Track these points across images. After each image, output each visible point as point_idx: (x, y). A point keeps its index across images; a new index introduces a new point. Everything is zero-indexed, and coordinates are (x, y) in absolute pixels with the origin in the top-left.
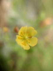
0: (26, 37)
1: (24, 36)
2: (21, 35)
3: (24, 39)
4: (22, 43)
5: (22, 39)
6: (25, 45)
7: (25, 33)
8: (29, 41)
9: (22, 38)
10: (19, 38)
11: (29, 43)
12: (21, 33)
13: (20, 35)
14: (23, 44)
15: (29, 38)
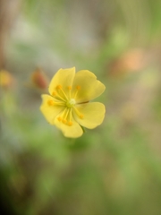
0: (73, 101)
1: (65, 98)
2: (57, 95)
3: (66, 106)
4: (59, 119)
5: (58, 106)
6: (70, 125)
7: (67, 89)
8: (79, 114)
9: (59, 103)
10: (50, 103)
11: (81, 118)
12: (57, 88)
13: (53, 95)
14: (63, 122)
15: (79, 106)
